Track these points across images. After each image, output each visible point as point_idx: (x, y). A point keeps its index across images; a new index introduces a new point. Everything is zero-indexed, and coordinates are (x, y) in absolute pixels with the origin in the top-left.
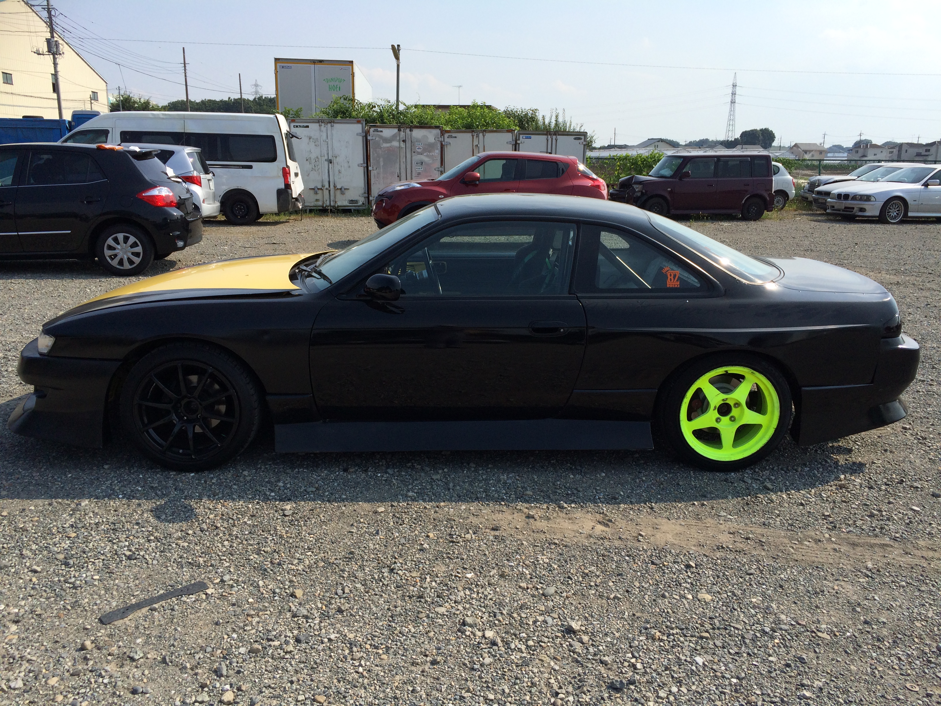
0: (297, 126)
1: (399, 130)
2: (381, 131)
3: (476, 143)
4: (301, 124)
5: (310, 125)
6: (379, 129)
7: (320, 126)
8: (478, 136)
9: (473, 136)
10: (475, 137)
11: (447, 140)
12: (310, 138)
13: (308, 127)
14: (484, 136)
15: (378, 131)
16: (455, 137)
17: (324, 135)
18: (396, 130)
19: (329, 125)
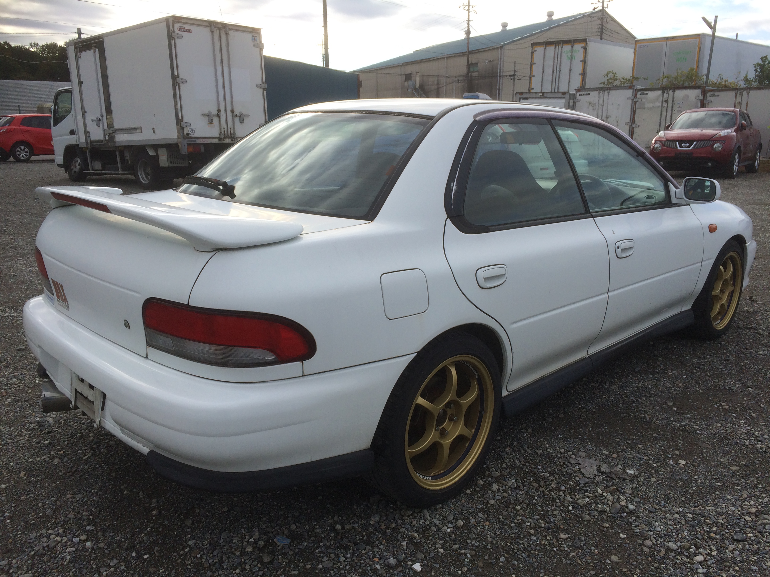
0: (581, 95)
1: (663, 92)
2: (647, 94)
3: (739, 100)
4: (585, 93)
5: (592, 93)
6: (646, 92)
7: (599, 93)
8: (741, 94)
9: (736, 94)
10: (738, 94)
11: (709, 98)
12: (590, 104)
13: (589, 94)
14: (748, 93)
15: (643, 94)
16: (718, 96)
17: (601, 100)
18: (660, 92)
19: (606, 92)
